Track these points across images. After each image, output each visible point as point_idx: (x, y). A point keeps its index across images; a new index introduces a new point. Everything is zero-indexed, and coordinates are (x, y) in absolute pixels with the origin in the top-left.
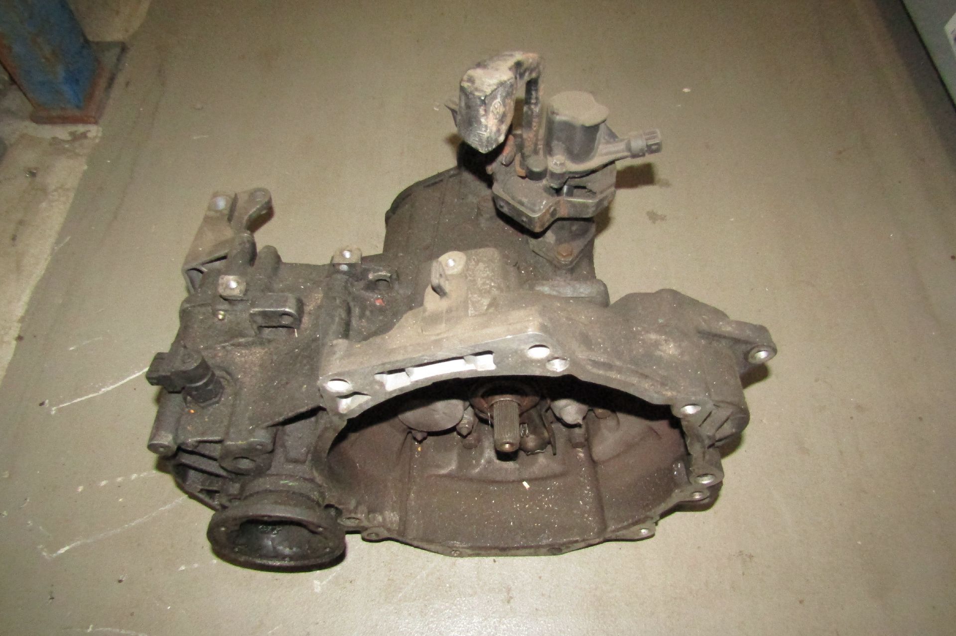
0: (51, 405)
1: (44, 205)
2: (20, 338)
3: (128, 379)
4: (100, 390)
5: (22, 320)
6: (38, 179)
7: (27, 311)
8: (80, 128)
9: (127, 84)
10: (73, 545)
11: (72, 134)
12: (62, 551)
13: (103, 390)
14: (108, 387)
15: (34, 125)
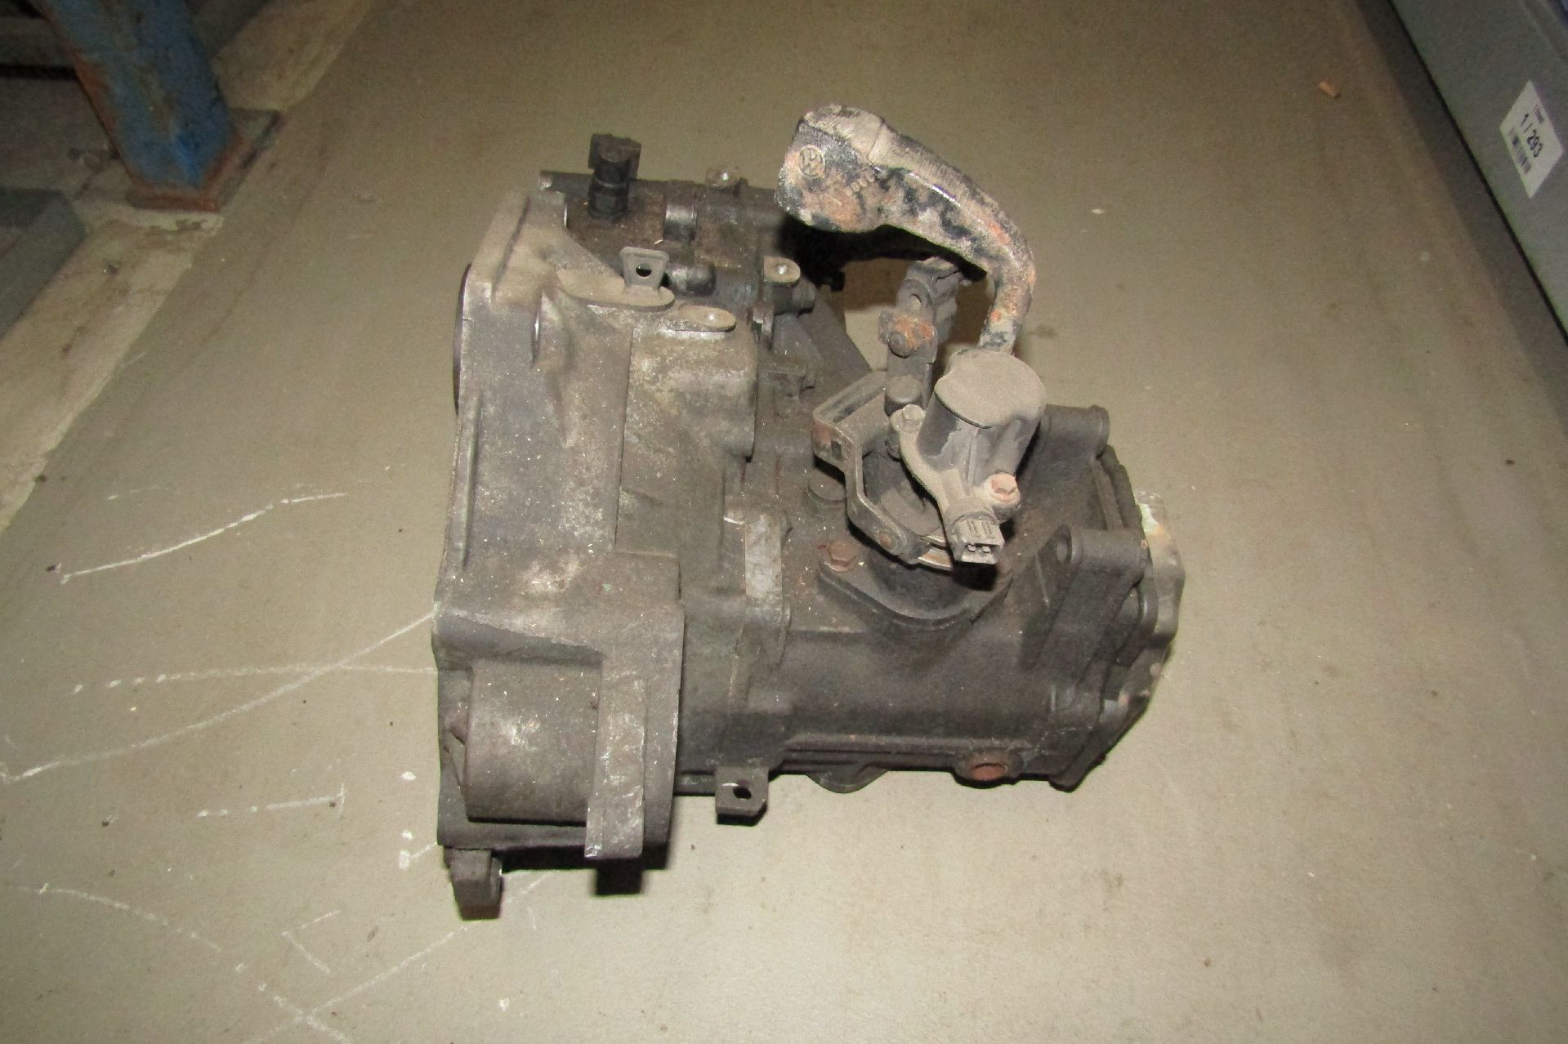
0: (64, 571)
1: (120, 309)
2: (42, 479)
3: (184, 544)
4: (139, 555)
5: (51, 455)
6: (119, 278)
7: (61, 445)
8: (193, 217)
9: (273, 165)
10: (48, 766)
11: (178, 223)
12: (30, 773)
13: (144, 556)
14: (152, 552)
15: (132, 210)
